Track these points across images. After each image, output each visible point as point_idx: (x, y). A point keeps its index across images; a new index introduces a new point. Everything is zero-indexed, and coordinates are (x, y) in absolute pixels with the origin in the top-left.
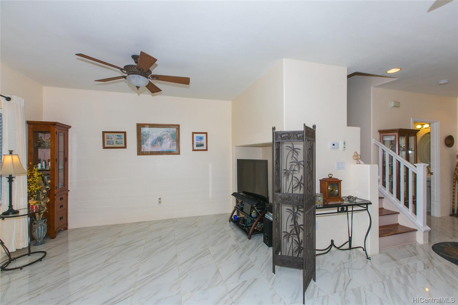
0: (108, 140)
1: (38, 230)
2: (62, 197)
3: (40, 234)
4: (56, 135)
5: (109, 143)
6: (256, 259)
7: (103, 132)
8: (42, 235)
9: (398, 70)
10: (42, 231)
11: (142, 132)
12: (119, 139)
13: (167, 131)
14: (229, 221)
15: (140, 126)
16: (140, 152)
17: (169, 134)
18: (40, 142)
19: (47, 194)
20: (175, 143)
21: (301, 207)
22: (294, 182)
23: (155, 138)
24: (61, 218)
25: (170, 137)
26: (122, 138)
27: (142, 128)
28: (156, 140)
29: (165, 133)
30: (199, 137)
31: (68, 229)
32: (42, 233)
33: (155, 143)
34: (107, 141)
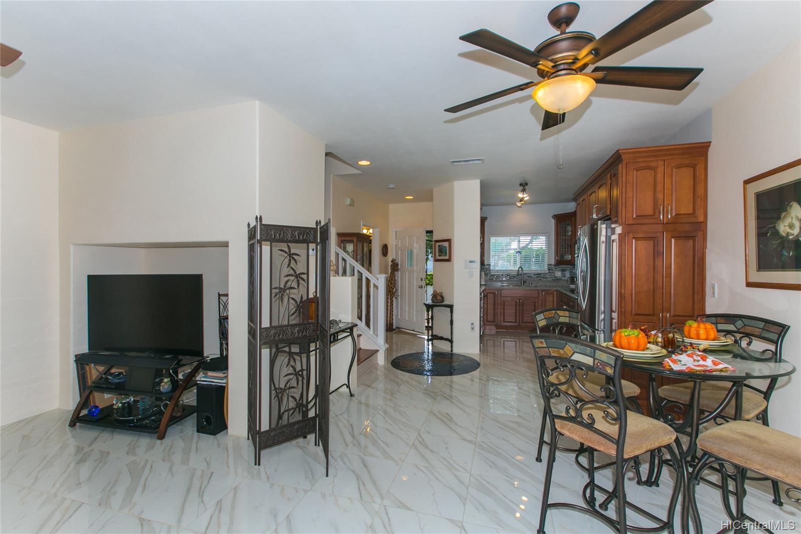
6: (207, 463)
9: (369, 163)
21: (286, 345)
22: (292, 307)
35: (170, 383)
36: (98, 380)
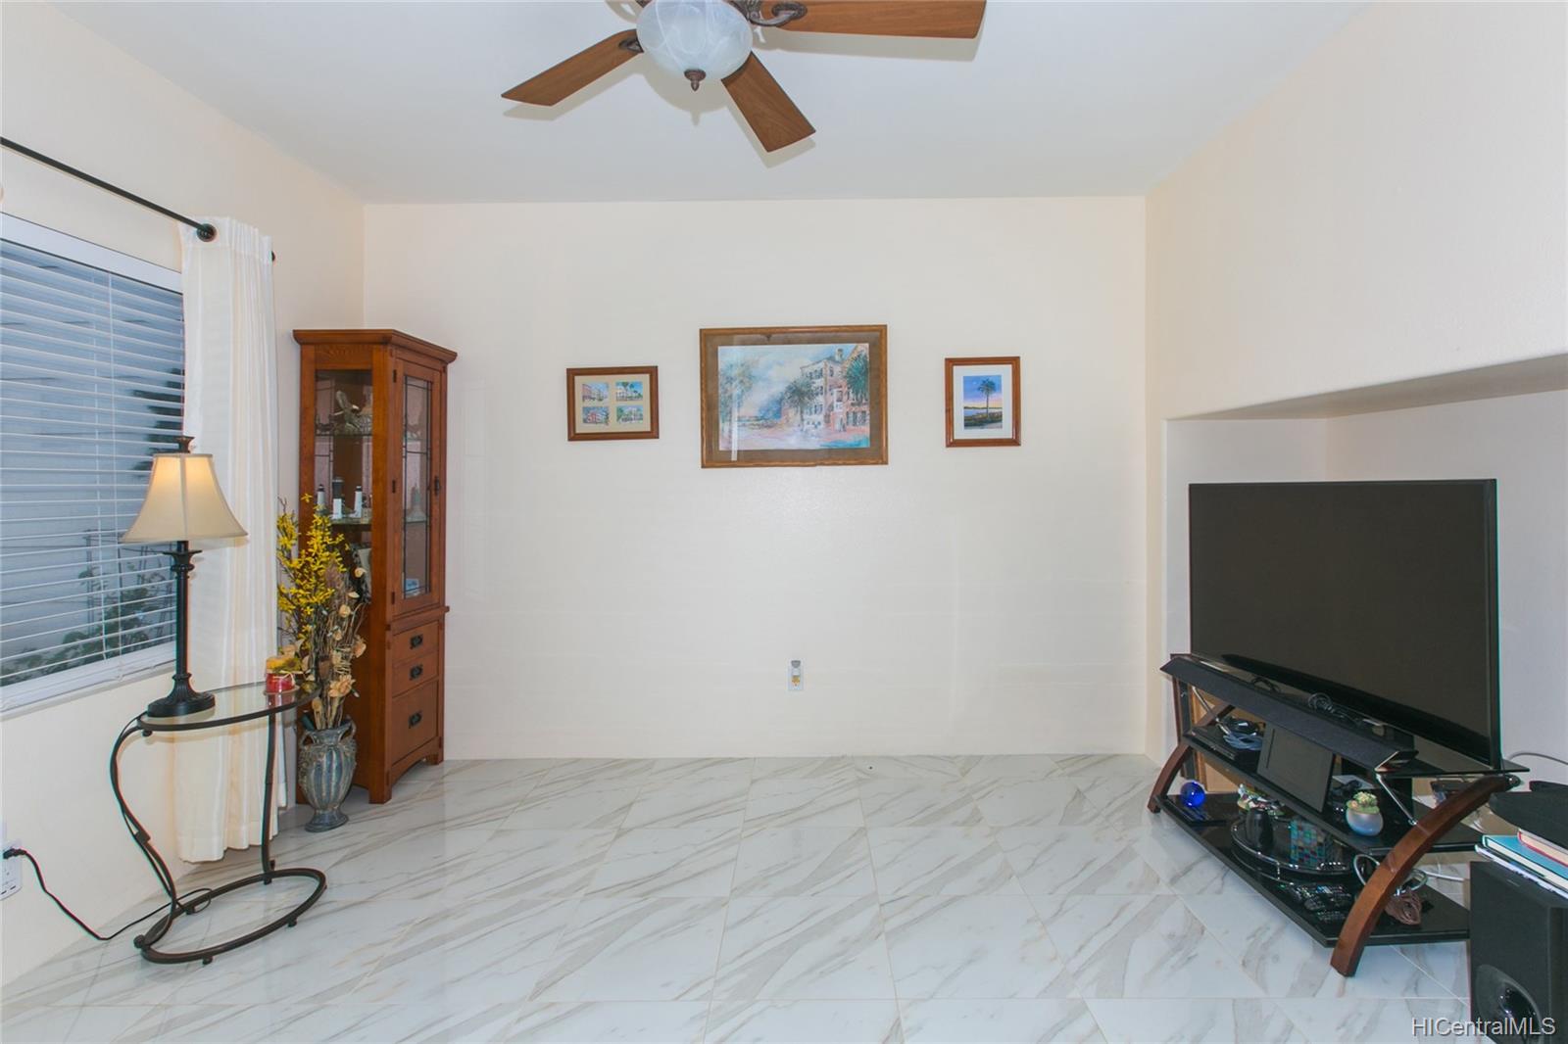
0: (589, 403)
1: (320, 766)
2: (419, 634)
3: (324, 787)
4: (391, 384)
5: (590, 416)
7: (569, 370)
8: (333, 790)
10: (334, 774)
11: (721, 366)
12: (631, 398)
13: (831, 359)
14: (1146, 810)
15: (711, 340)
16: (713, 457)
17: (837, 369)
18: (343, 415)
19: (356, 623)
20: (864, 412)
23: (779, 388)
24: (415, 720)
25: (843, 382)
26: (640, 396)
27: (720, 348)
28: (782, 399)
29: (821, 365)
30: (976, 379)
31: (442, 760)
32: (333, 784)
33: (778, 413)
34: (584, 408)
35: (1376, 810)
36: (1203, 727)
